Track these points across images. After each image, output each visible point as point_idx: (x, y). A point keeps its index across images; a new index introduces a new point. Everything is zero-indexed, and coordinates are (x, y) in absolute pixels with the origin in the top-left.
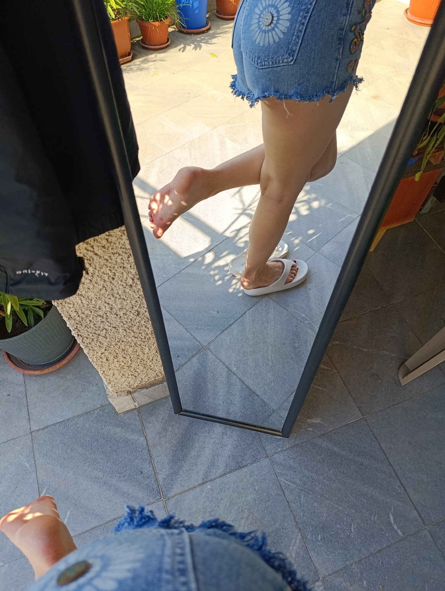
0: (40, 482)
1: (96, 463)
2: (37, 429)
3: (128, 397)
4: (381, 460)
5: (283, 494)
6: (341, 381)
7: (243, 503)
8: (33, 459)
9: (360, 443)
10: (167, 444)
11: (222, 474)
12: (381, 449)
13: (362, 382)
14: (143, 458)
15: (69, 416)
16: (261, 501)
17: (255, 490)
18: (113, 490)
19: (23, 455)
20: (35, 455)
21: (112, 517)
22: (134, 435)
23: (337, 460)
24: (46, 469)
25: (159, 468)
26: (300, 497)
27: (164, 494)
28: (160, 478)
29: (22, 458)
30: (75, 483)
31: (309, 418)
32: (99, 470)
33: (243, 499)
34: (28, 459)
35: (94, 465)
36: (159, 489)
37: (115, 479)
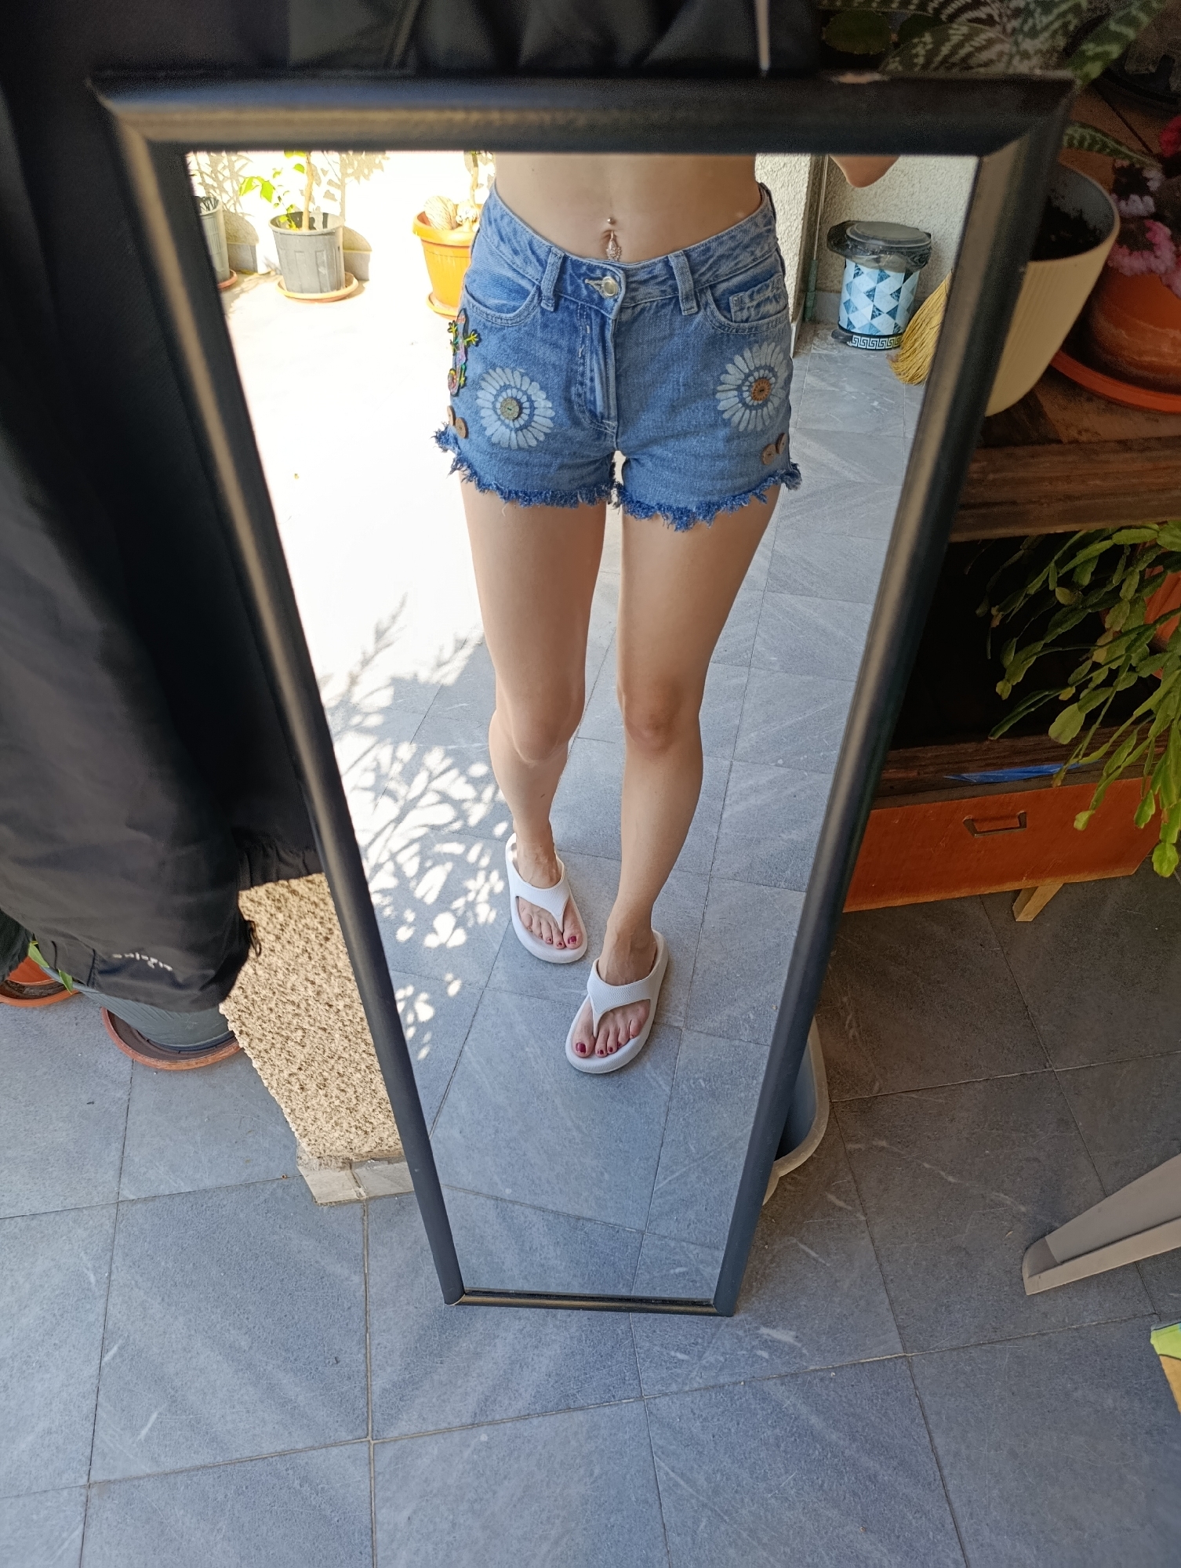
0: (110, 1326)
1: (242, 1311)
2: (132, 1197)
3: (343, 1173)
4: (925, 1479)
5: (657, 1502)
6: (871, 1246)
7: (555, 1501)
8: (106, 1268)
9: (881, 1419)
10: (411, 1308)
11: (522, 1413)
12: (934, 1450)
13: (924, 1263)
14: (350, 1326)
15: (208, 1182)
16: (600, 1506)
17: (592, 1474)
18: (265, 1387)
19: (88, 1251)
20: (115, 1258)
21: (247, 1453)
22: (342, 1266)
23: (811, 1452)
24: (129, 1298)
25: (380, 1360)
26: (697, 1522)
27: (375, 1428)
28: (378, 1384)
29: (84, 1258)
30: (185, 1350)
31: (766, 1325)
32: (244, 1331)
33: (558, 1490)
34: (97, 1265)
35: (236, 1315)
36: (367, 1412)
37: (274, 1362)
